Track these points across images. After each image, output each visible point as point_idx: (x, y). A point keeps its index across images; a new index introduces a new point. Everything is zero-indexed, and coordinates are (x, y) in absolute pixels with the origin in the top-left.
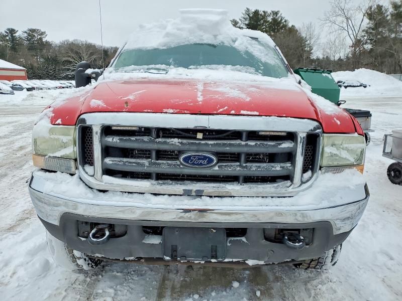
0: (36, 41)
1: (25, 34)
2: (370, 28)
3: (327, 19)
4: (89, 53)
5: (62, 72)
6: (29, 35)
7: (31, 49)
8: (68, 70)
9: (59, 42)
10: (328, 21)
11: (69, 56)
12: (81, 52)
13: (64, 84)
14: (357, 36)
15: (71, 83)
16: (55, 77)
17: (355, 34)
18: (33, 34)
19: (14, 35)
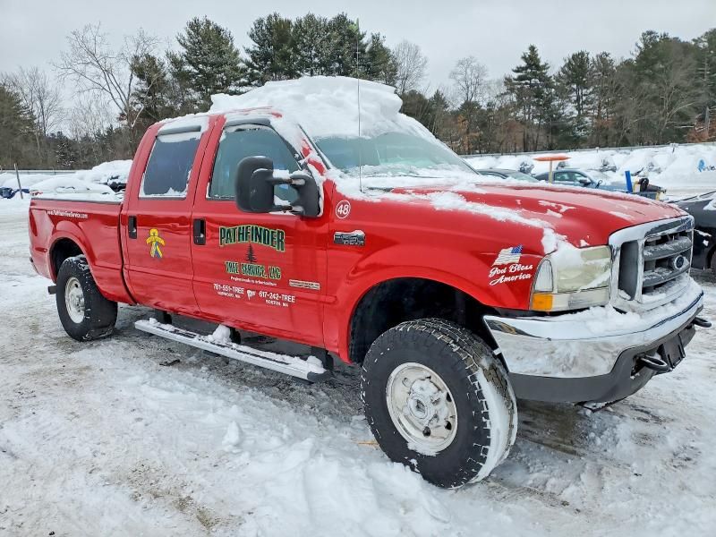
2: (143, 92)
3: (69, 66)
10: (70, 71)
14: (128, 103)
17: (124, 100)
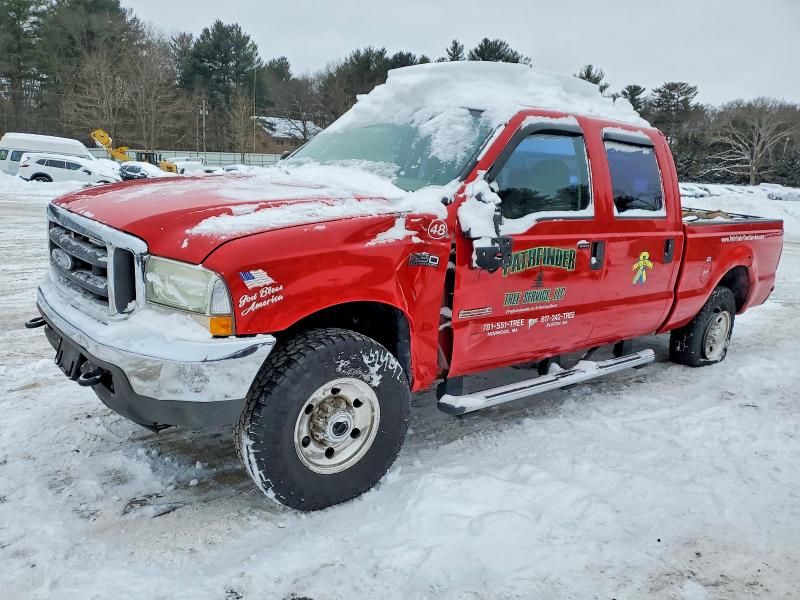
0: (674, 106)
1: (657, 94)
4: (775, 126)
5: (702, 166)
6: (664, 95)
7: (661, 122)
8: (718, 161)
9: (720, 104)
11: (727, 134)
12: (756, 125)
13: (691, 190)
15: (706, 190)
16: (686, 175)
18: (671, 95)
19: (637, 97)
